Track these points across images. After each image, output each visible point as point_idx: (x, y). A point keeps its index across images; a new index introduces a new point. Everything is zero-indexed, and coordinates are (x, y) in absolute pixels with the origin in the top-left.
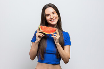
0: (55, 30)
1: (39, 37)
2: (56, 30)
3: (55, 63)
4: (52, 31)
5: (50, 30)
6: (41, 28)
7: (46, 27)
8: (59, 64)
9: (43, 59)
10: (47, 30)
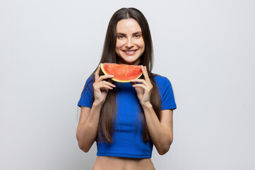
0: (141, 71)
1: (102, 90)
2: (143, 70)
3: (141, 154)
4: (134, 74)
5: (128, 72)
6: (106, 70)
7: (117, 65)
8: (149, 156)
9: (109, 140)
10: (119, 74)
